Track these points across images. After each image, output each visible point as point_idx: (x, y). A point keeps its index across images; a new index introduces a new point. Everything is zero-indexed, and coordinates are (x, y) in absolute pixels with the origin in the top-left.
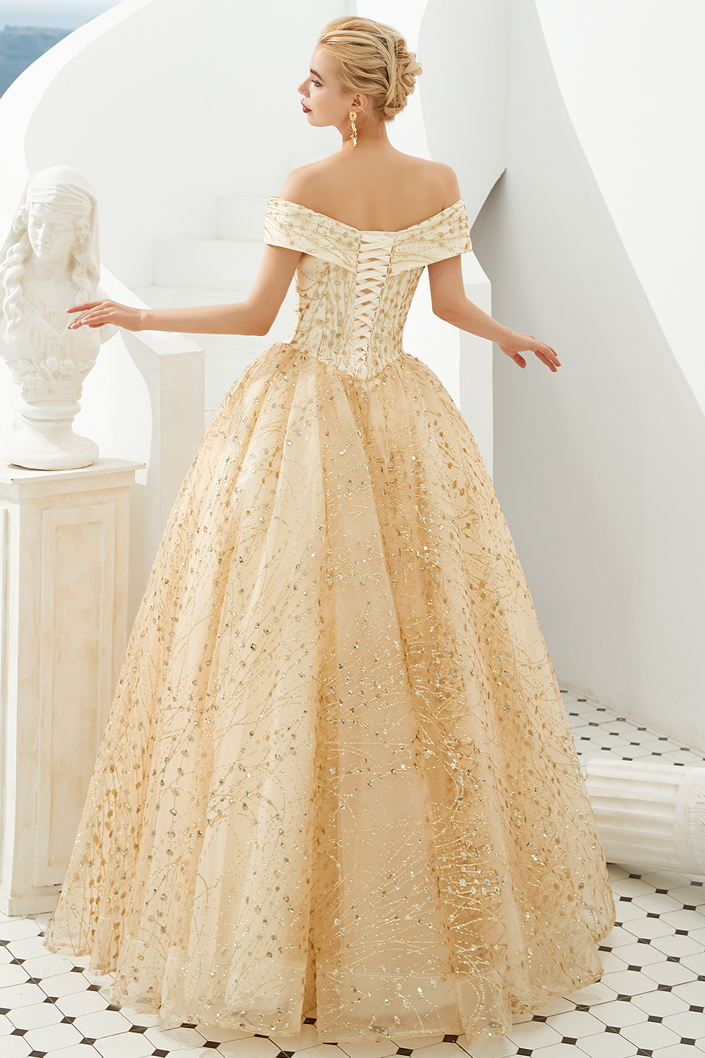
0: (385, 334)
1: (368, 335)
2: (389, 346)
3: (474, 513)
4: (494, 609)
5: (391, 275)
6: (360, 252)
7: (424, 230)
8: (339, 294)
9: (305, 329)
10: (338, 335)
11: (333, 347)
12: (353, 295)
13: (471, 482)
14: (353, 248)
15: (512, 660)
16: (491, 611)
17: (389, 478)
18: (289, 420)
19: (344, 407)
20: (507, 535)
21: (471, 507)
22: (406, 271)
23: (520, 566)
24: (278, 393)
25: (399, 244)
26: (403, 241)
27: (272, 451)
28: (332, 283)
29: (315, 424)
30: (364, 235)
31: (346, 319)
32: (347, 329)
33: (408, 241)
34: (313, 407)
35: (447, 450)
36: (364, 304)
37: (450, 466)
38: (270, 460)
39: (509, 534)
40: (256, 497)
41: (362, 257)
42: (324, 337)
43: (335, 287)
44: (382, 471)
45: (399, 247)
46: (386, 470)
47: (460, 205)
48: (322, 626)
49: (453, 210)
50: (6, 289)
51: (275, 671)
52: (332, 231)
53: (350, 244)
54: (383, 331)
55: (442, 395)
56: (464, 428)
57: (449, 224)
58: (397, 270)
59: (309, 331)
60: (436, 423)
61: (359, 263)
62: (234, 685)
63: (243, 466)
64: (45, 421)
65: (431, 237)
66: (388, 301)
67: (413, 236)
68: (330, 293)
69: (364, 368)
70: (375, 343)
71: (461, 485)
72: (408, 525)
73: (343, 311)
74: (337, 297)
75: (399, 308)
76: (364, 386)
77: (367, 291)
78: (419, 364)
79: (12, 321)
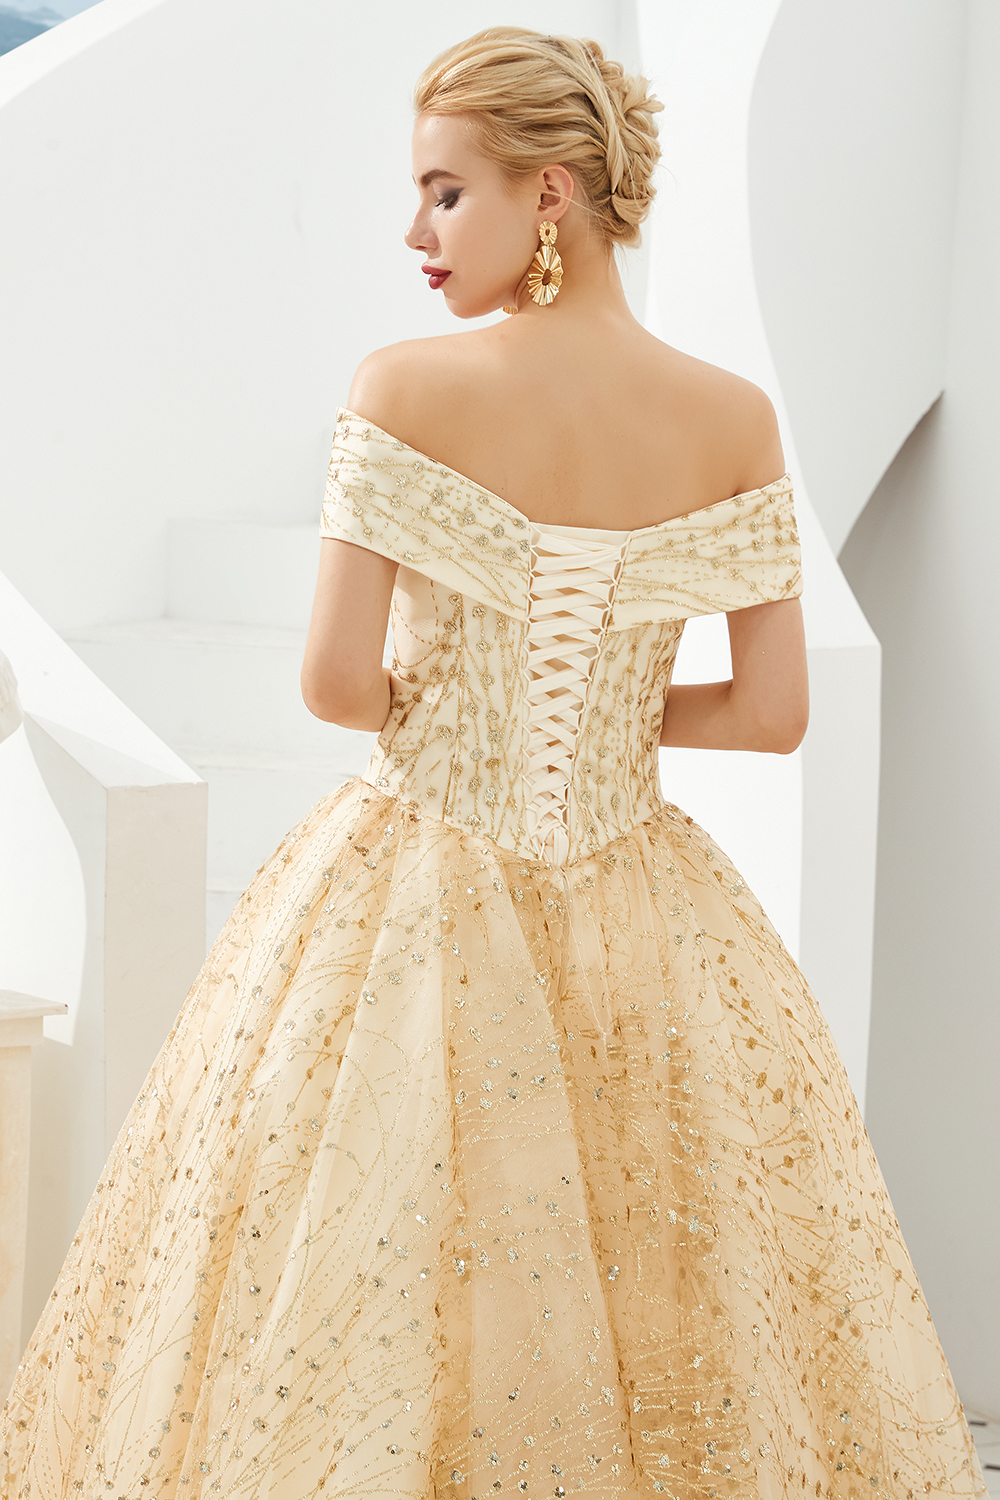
0: (609, 762)
1: (564, 764)
2: (622, 796)
3: (805, 1138)
4: (840, 1323)
5: (611, 628)
6: (537, 574)
7: (697, 533)
8: (491, 671)
9: (409, 747)
10: (493, 763)
11: (481, 791)
12: (525, 674)
13: (799, 1077)
14: (515, 563)
15: (874, 1422)
16: (832, 1327)
17: (609, 1067)
18: (374, 953)
19: (506, 925)
20: (878, 1183)
21: (798, 1126)
22: (648, 624)
23: (903, 1241)
24: (352, 896)
25: (637, 560)
26: (644, 553)
27: (332, 1015)
28: (472, 648)
29: (434, 960)
30: (543, 536)
31: (509, 726)
32: (514, 750)
33: (657, 554)
34: (432, 925)
35: (746, 1013)
36: (552, 694)
37: (751, 1044)
38: (327, 1032)
39: (881, 1179)
40: (291, 1107)
41: (540, 584)
42: (456, 769)
43: (479, 656)
44: (594, 1054)
45: (636, 566)
46: (602, 1053)
47: (780, 490)
48: (442, 1355)
49: (763, 499)
51: (334, 1440)
52: (467, 518)
53: (509, 554)
54: (601, 756)
55: (740, 902)
56: (789, 969)
57: (753, 528)
58: (624, 619)
59: (415, 752)
60: (722, 960)
61: (535, 598)
62: (240, 1465)
63: (269, 1047)
65: (709, 552)
66: (609, 689)
67: (670, 543)
68: (466, 669)
69: (561, 837)
70: (584, 782)
71: (775, 1081)
72: (649, 1161)
73: (501, 708)
74: (486, 678)
75: (635, 703)
76: (557, 880)
77: (557, 665)
78: (694, 831)
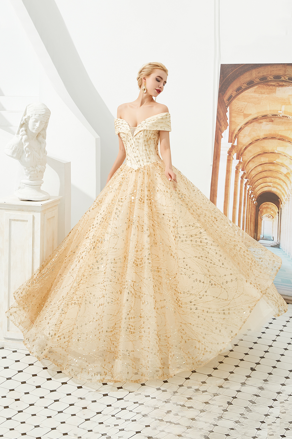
50: (24, 143)
64: (36, 185)
79: (27, 154)
